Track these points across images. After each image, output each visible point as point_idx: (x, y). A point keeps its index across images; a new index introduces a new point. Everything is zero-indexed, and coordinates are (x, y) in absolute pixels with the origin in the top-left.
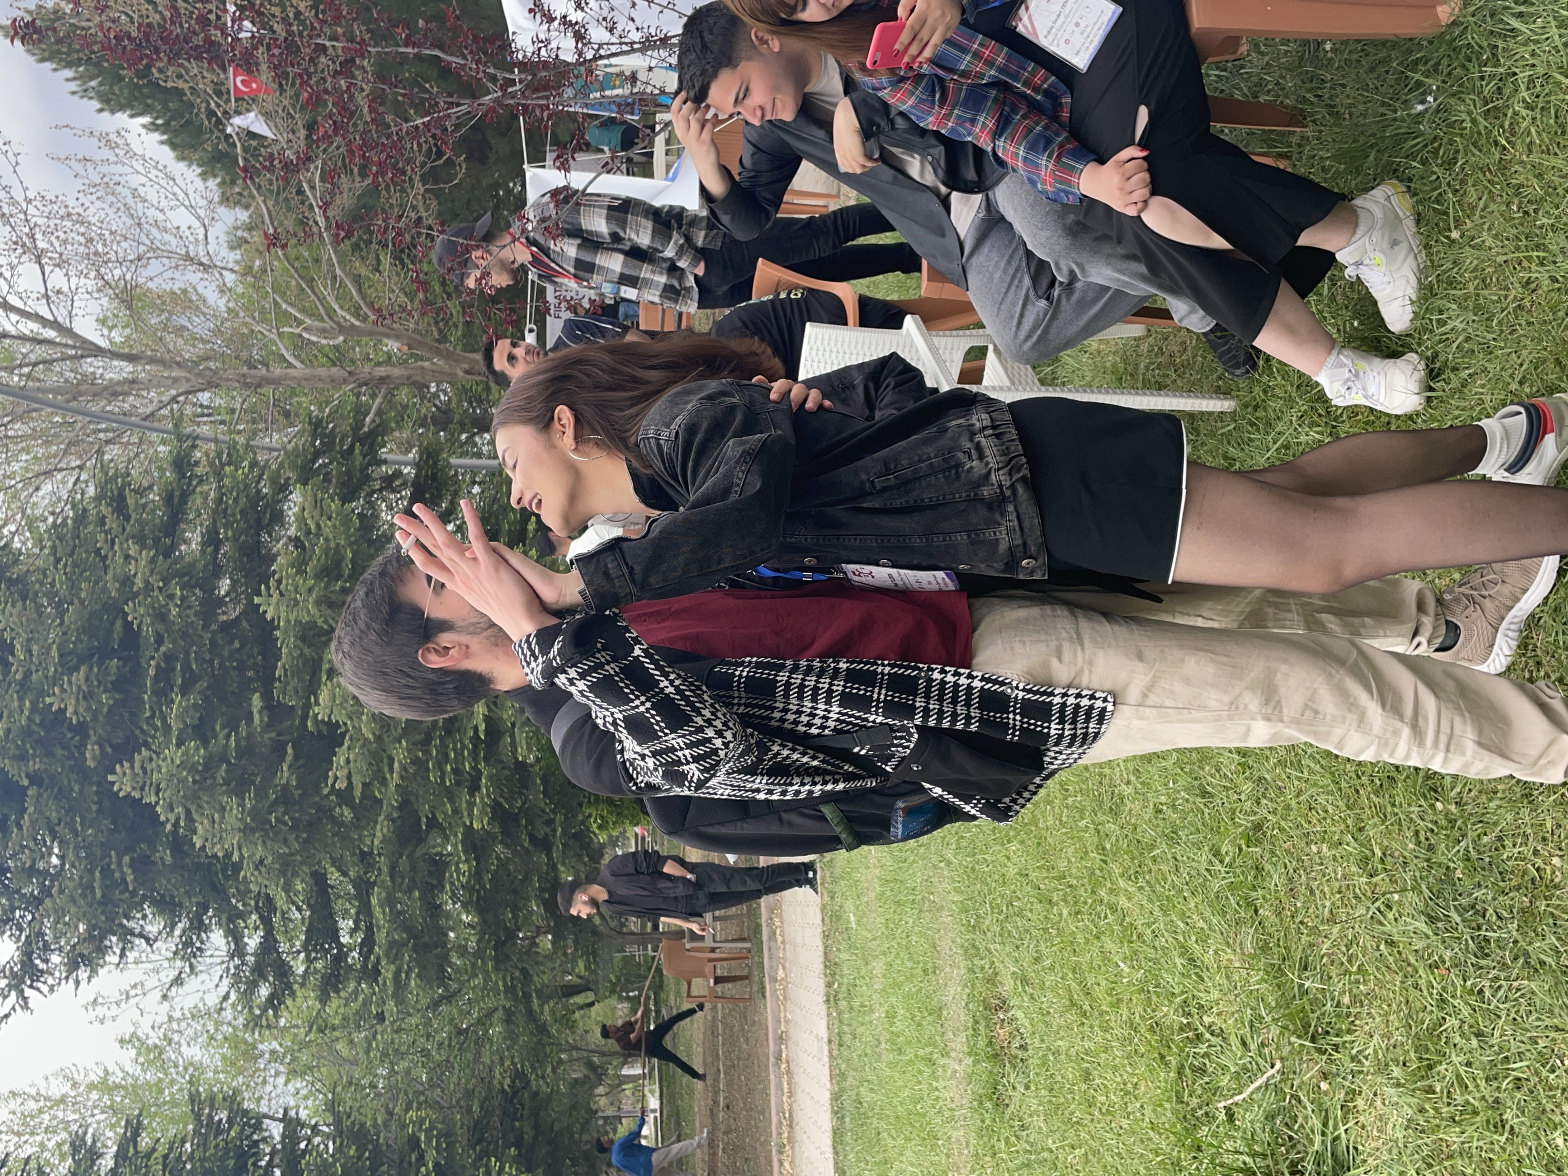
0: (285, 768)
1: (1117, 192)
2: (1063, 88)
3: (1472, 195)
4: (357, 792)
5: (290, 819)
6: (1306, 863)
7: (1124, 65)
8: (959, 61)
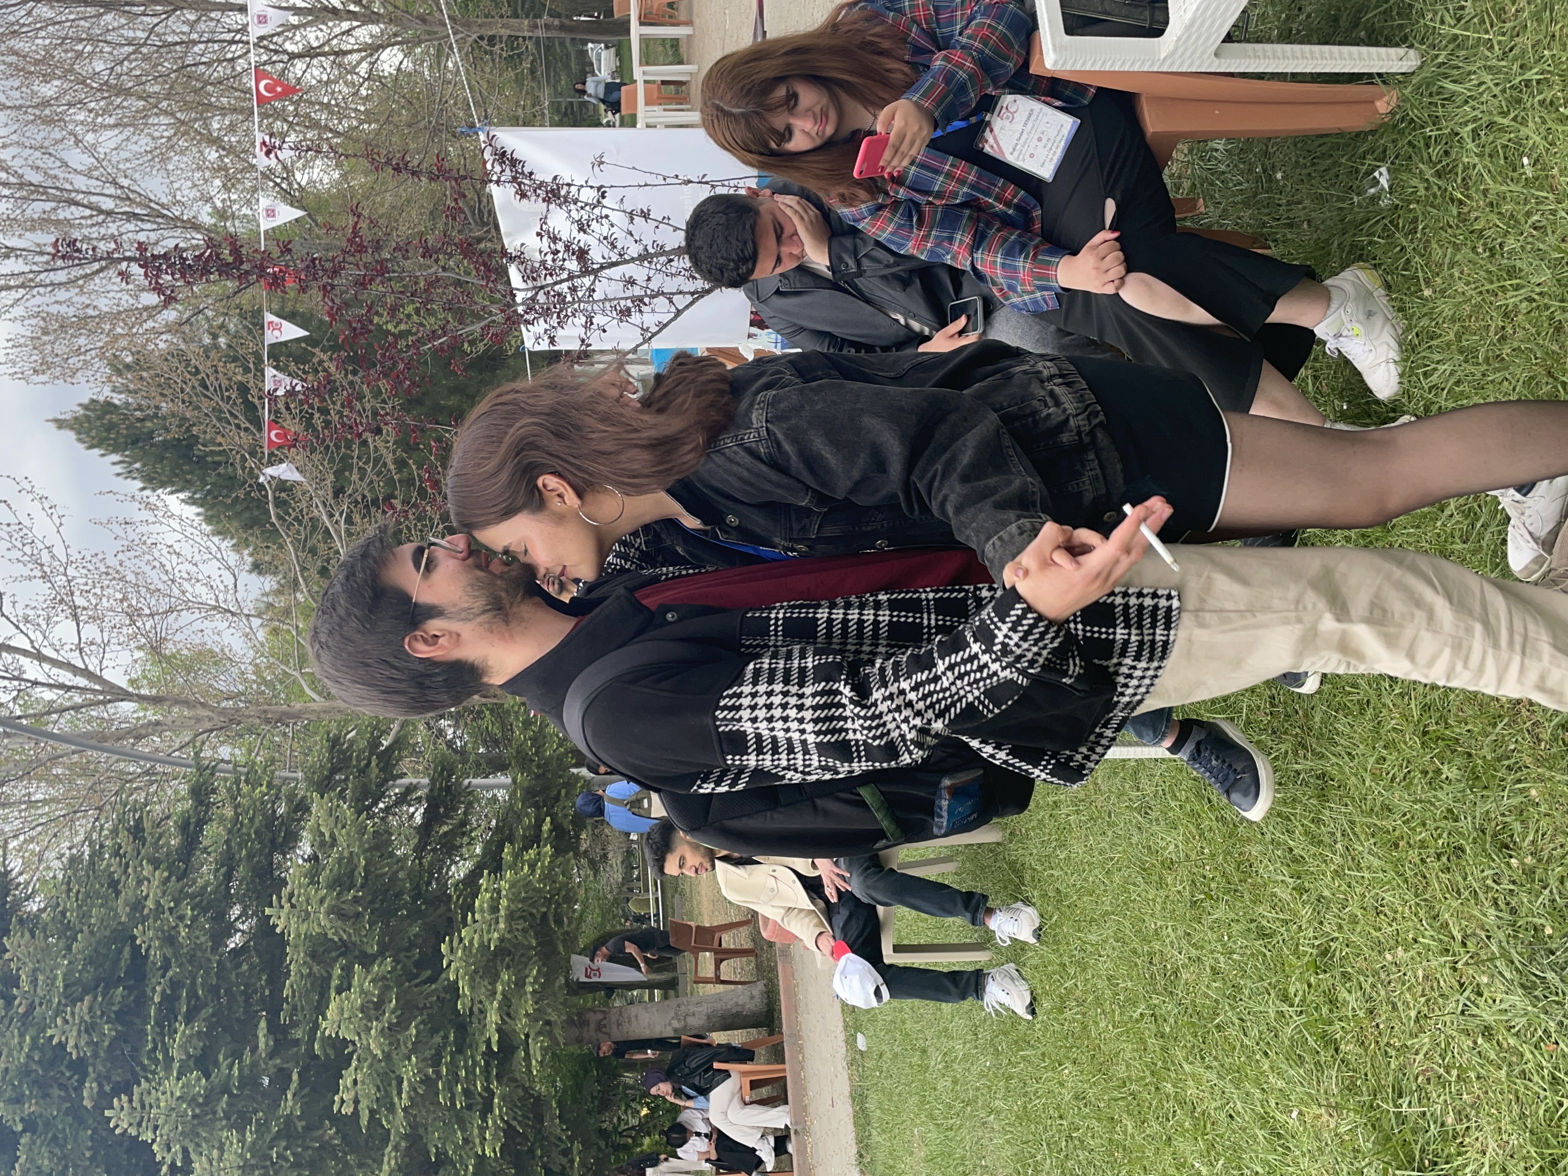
0: (289, 1096)
1: (1094, 272)
2: (1033, 201)
4: (364, 1121)
5: (293, 1154)
6: (1383, 976)
7: (1088, 166)
8: (932, 182)
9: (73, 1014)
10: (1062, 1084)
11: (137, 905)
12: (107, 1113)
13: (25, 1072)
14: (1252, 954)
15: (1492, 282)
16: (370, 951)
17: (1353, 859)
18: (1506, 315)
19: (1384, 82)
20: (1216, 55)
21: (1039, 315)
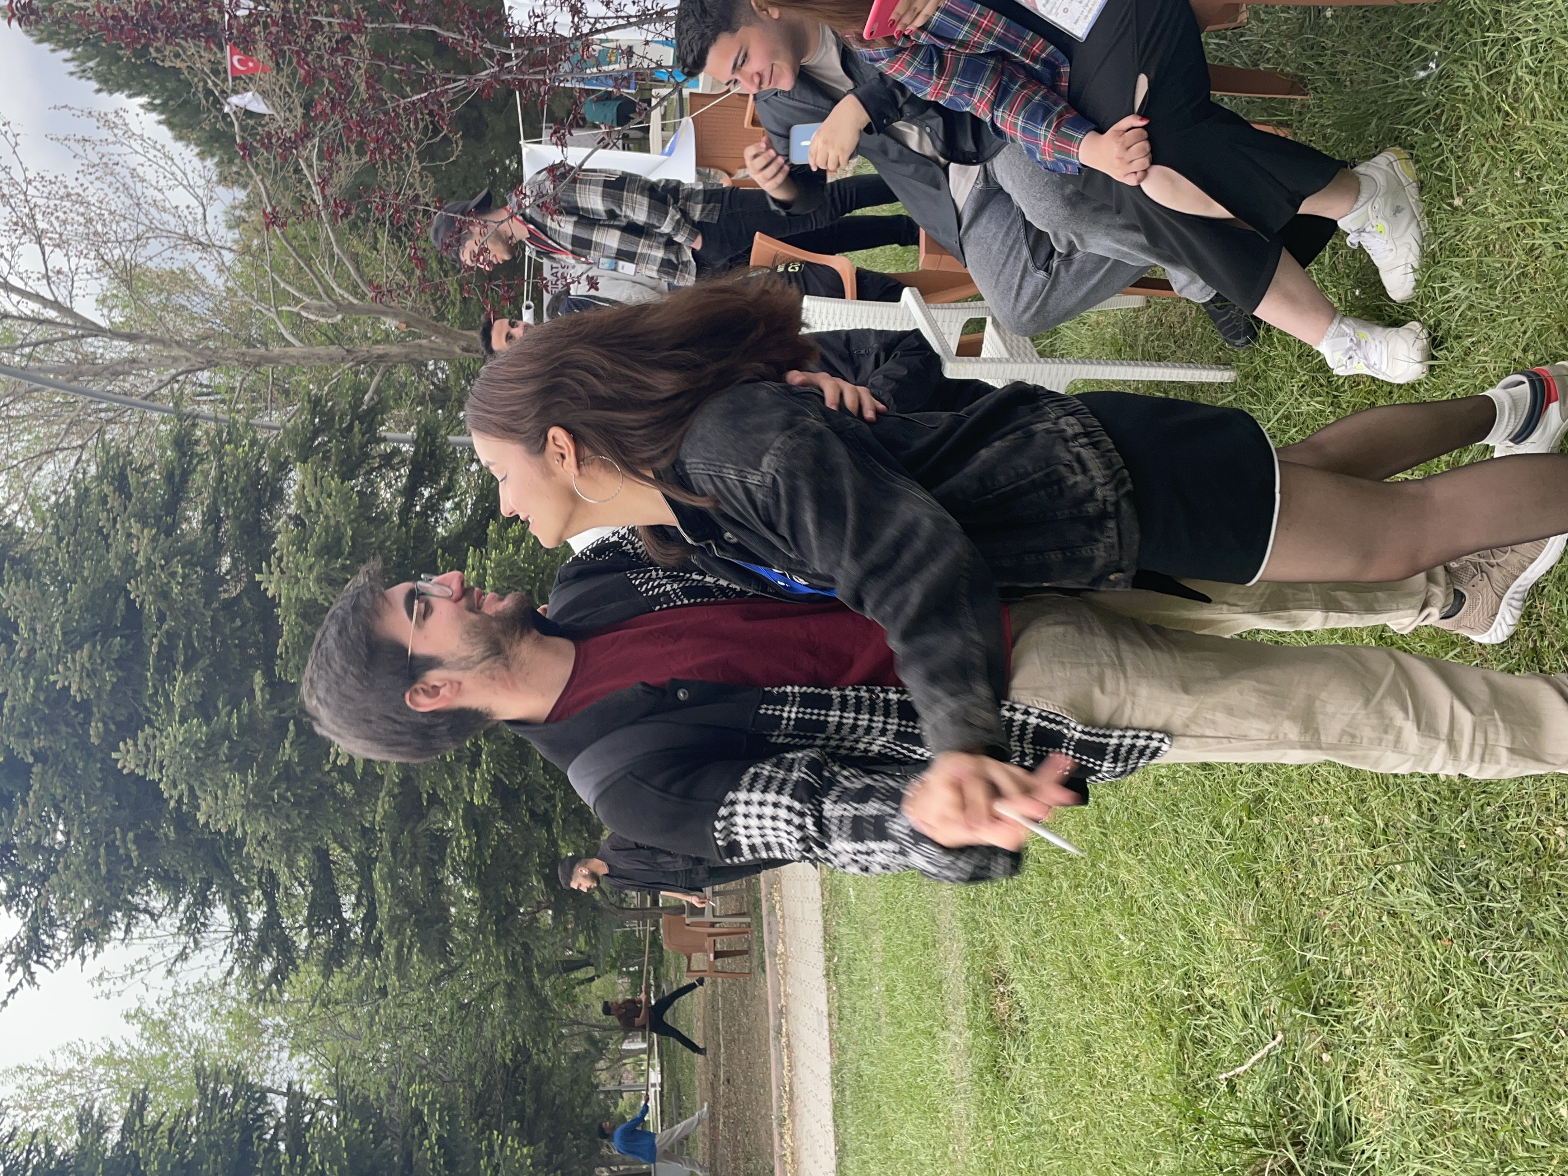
0: (287, 745)
1: (1117, 162)
2: (1061, 57)
3: (1475, 161)
5: (293, 795)
7: (1124, 32)
8: (957, 31)
9: (74, 660)
11: (129, 560)
12: (114, 755)
13: (31, 710)
18: (1531, 253)
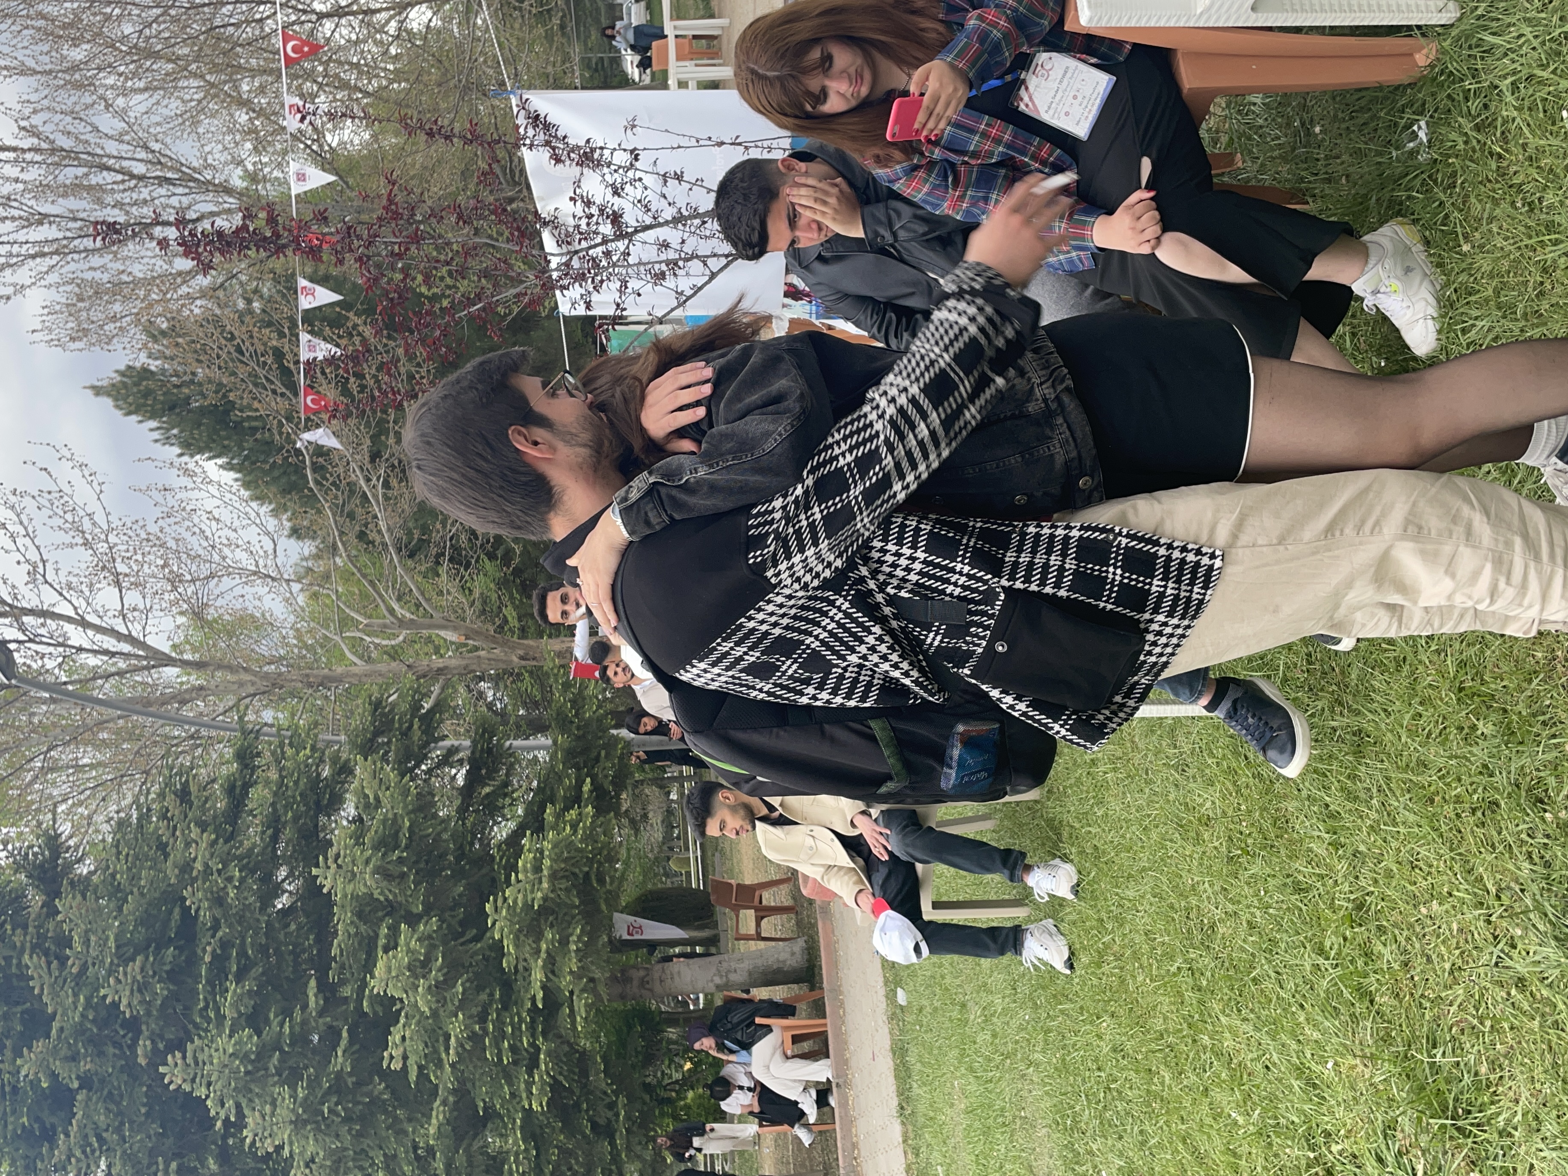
1: (1129, 233)
4: (413, 1076)
5: (344, 1109)
6: (1418, 929)
7: (1123, 126)
8: (967, 142)
9: (125, 974)
10: (1100, 1037)
11: (186, 867)
12: (161, 1069)
13: (80, 1031)
14: (1288, 909)
15: (1530, 237)
16: (415, 911)
17: (1389, 815)
18: (1545, 270)
19: (1423, 35)
20: (1253, 9)
21: (1073, 274)
